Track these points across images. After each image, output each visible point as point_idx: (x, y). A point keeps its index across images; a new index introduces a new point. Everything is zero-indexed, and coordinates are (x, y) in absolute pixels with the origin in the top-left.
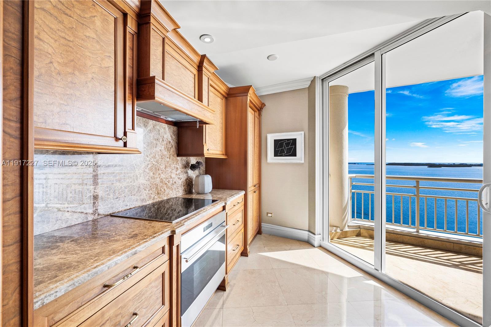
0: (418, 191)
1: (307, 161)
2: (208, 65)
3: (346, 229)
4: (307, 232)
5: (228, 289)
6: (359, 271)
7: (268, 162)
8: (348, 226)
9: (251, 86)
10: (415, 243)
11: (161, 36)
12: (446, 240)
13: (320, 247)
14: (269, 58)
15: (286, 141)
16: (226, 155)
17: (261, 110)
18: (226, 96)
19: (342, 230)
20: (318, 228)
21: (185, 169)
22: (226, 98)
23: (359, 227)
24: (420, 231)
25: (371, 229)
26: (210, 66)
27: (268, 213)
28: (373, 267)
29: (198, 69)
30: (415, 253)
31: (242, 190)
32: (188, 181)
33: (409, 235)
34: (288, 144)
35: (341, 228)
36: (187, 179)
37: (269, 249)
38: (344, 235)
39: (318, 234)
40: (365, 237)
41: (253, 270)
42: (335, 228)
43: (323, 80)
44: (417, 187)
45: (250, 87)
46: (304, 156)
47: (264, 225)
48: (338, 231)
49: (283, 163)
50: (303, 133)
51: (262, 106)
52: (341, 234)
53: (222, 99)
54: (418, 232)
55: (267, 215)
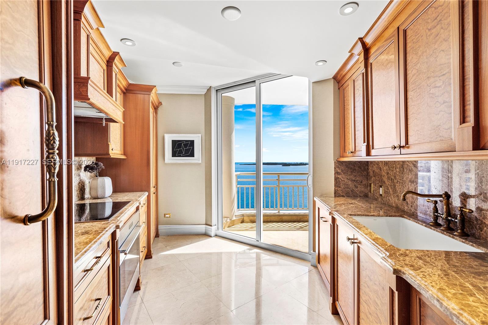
0: (279, 183)
1: (204, 161)
2: (118, 62)
3: (234, 218)
4: (204, 226)
5: (142, 287)
6: (247, 245)
7: (165, 162)
8: (235, 215)
9: (156, 86)
10: (277, 220)
11: (86, 33)
12: (293, 215)
13: (216, 235)
14: (175, 64)
15: (184, 142)
16: (124, 155)
17: (157, 108)
18: (125, 91)
19: (231, 220)
20: (214, 221)
21: (78, 171)
22: (124, 93)
23: (243, 215)
24: (281, 212)
25: (250, 215)
26: (119, 63)
27: (165, 215)
28: (256, 240)
29: (107, 64)
30: (277, 227)
31: (145, 191)
32: (80, 185)
33: (274, 215)
34: (186, 145)
35: (230, 218)
36: (80, 183)
37: (171, 248)
38: (232, 224)
39: (214, 225)
40: (247, 222)
41: (162, 267)
42: (226, 218)
43: (217, 90)
44: (278, 180)
45: (153, 87)
46: (201, 157)
47: (160, 227)
48: (228, 220)
49: (181, 163)
50: (200, 135)
51: (158, 105)
52: (231, 223)
53: (121, 94)
54: (279, 212)
55: (165, 216)
